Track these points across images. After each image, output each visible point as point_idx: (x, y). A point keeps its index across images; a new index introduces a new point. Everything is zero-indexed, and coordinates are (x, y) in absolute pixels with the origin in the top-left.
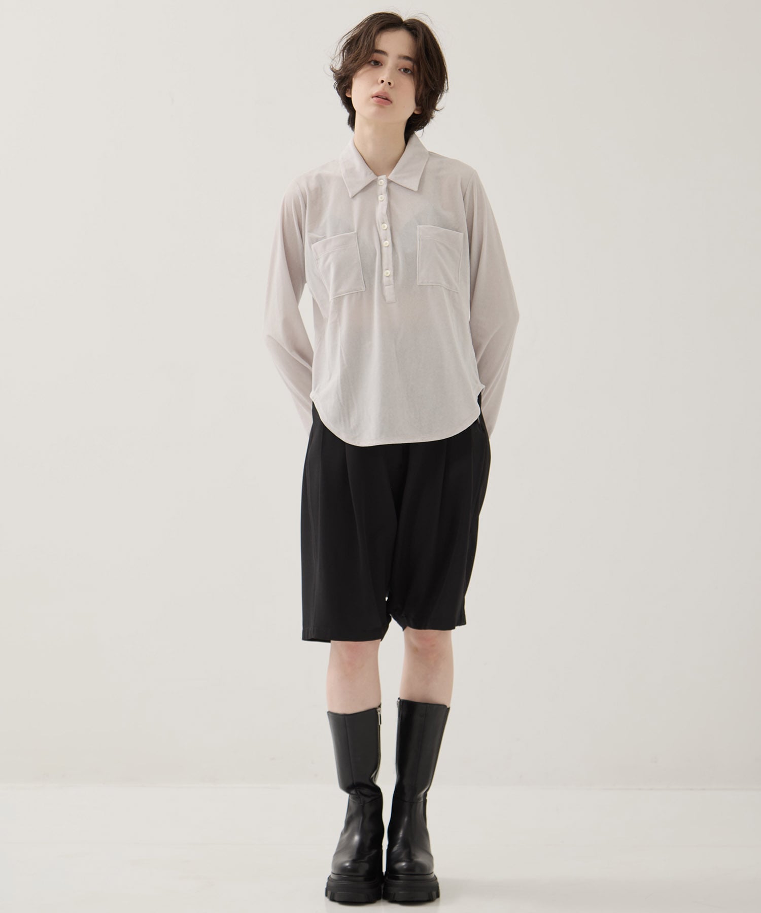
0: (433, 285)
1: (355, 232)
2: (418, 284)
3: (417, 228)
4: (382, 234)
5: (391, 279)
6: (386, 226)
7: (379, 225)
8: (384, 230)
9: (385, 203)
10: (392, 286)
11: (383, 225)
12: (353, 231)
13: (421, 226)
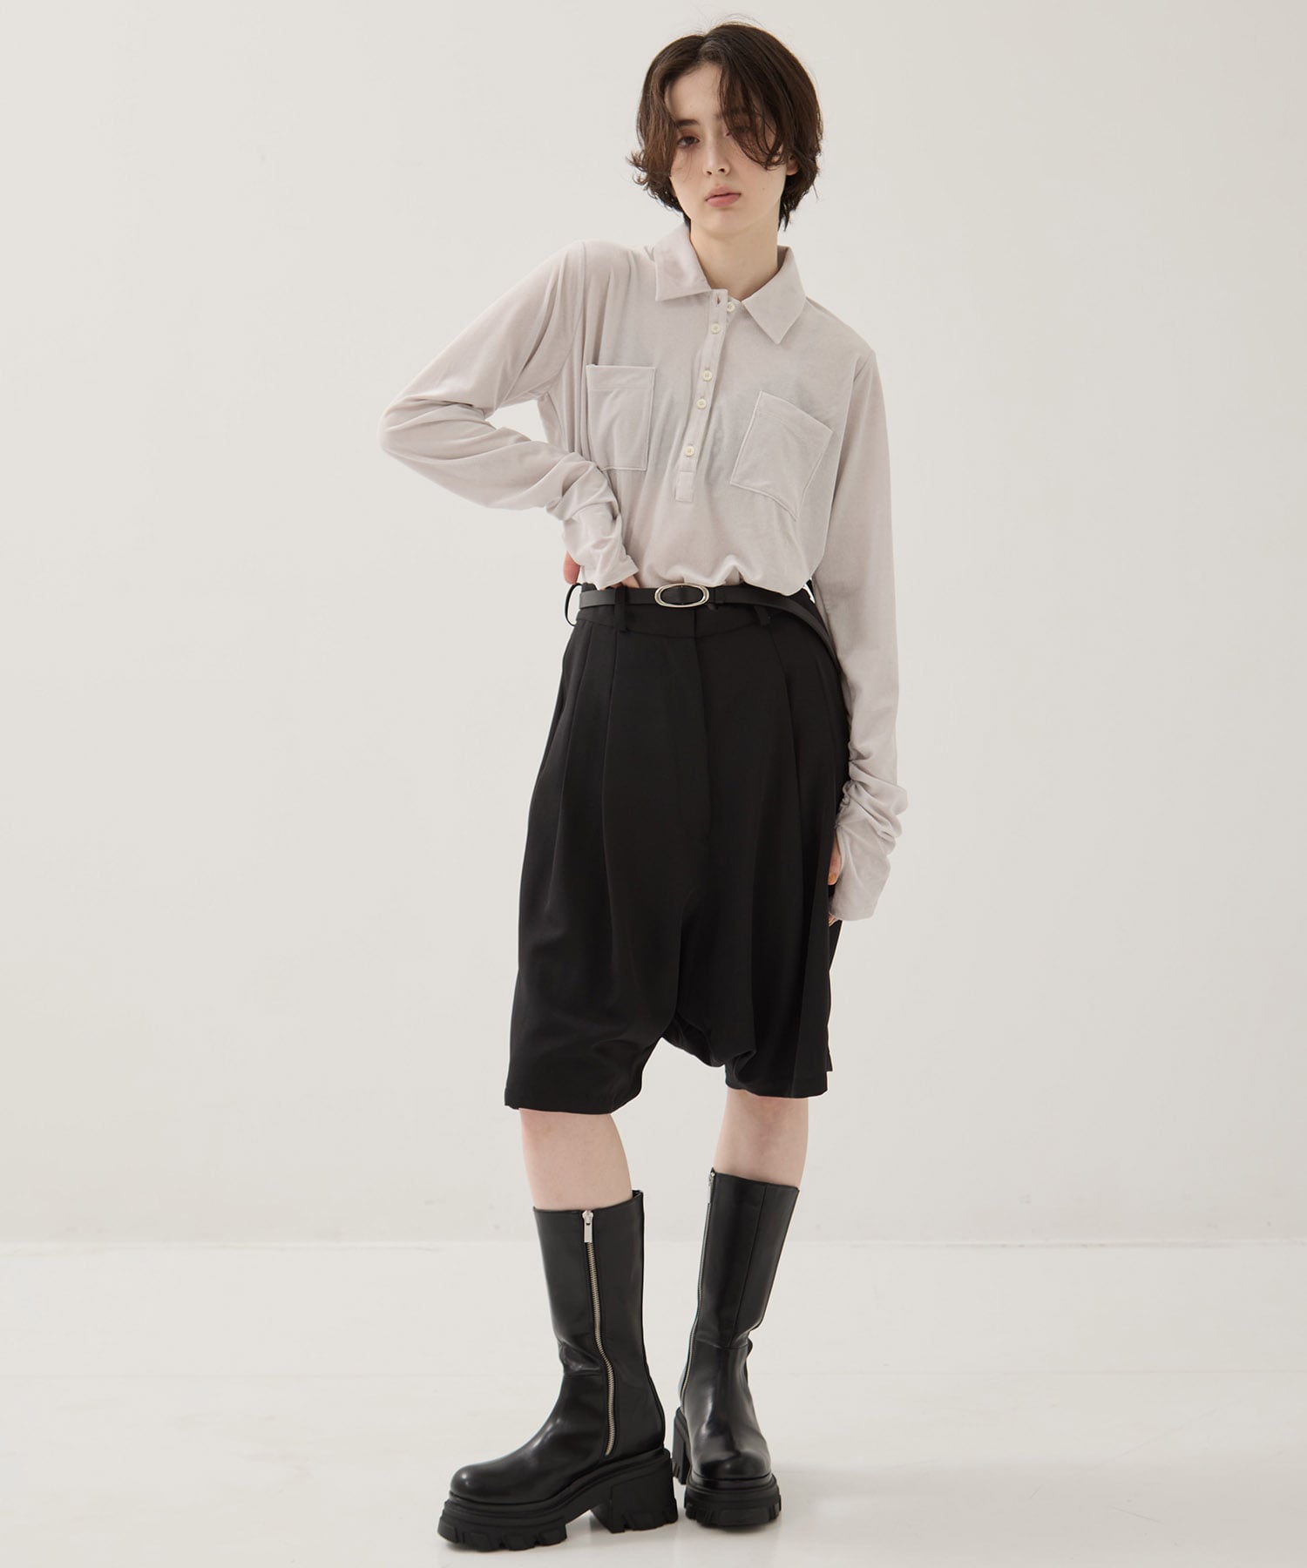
0: (754, 492)
1: (654, 368)
2: (731, 483)
3: (758, 394)
4: (700, 386)
5: (694, 461)
6: (711, 375)
7: (699, 370)
8: (704, 380)
9: (721, 337)
10: (691, 474)
11: (706, 372)
12: (649, 365)
13: (764, 394)
